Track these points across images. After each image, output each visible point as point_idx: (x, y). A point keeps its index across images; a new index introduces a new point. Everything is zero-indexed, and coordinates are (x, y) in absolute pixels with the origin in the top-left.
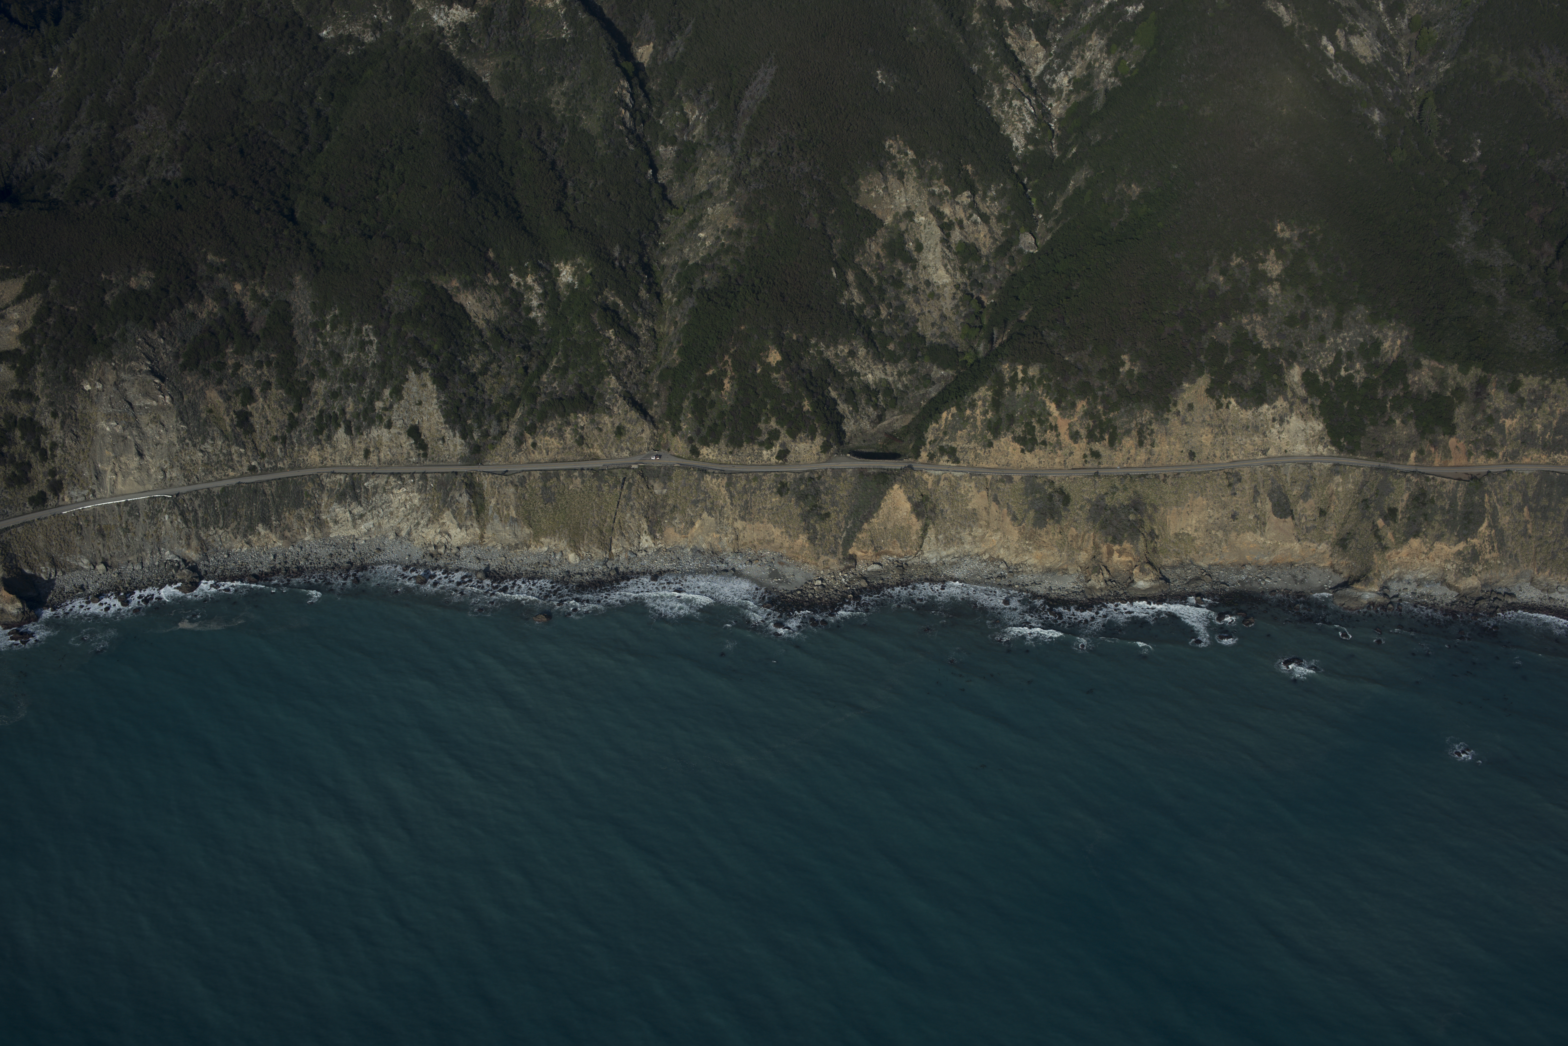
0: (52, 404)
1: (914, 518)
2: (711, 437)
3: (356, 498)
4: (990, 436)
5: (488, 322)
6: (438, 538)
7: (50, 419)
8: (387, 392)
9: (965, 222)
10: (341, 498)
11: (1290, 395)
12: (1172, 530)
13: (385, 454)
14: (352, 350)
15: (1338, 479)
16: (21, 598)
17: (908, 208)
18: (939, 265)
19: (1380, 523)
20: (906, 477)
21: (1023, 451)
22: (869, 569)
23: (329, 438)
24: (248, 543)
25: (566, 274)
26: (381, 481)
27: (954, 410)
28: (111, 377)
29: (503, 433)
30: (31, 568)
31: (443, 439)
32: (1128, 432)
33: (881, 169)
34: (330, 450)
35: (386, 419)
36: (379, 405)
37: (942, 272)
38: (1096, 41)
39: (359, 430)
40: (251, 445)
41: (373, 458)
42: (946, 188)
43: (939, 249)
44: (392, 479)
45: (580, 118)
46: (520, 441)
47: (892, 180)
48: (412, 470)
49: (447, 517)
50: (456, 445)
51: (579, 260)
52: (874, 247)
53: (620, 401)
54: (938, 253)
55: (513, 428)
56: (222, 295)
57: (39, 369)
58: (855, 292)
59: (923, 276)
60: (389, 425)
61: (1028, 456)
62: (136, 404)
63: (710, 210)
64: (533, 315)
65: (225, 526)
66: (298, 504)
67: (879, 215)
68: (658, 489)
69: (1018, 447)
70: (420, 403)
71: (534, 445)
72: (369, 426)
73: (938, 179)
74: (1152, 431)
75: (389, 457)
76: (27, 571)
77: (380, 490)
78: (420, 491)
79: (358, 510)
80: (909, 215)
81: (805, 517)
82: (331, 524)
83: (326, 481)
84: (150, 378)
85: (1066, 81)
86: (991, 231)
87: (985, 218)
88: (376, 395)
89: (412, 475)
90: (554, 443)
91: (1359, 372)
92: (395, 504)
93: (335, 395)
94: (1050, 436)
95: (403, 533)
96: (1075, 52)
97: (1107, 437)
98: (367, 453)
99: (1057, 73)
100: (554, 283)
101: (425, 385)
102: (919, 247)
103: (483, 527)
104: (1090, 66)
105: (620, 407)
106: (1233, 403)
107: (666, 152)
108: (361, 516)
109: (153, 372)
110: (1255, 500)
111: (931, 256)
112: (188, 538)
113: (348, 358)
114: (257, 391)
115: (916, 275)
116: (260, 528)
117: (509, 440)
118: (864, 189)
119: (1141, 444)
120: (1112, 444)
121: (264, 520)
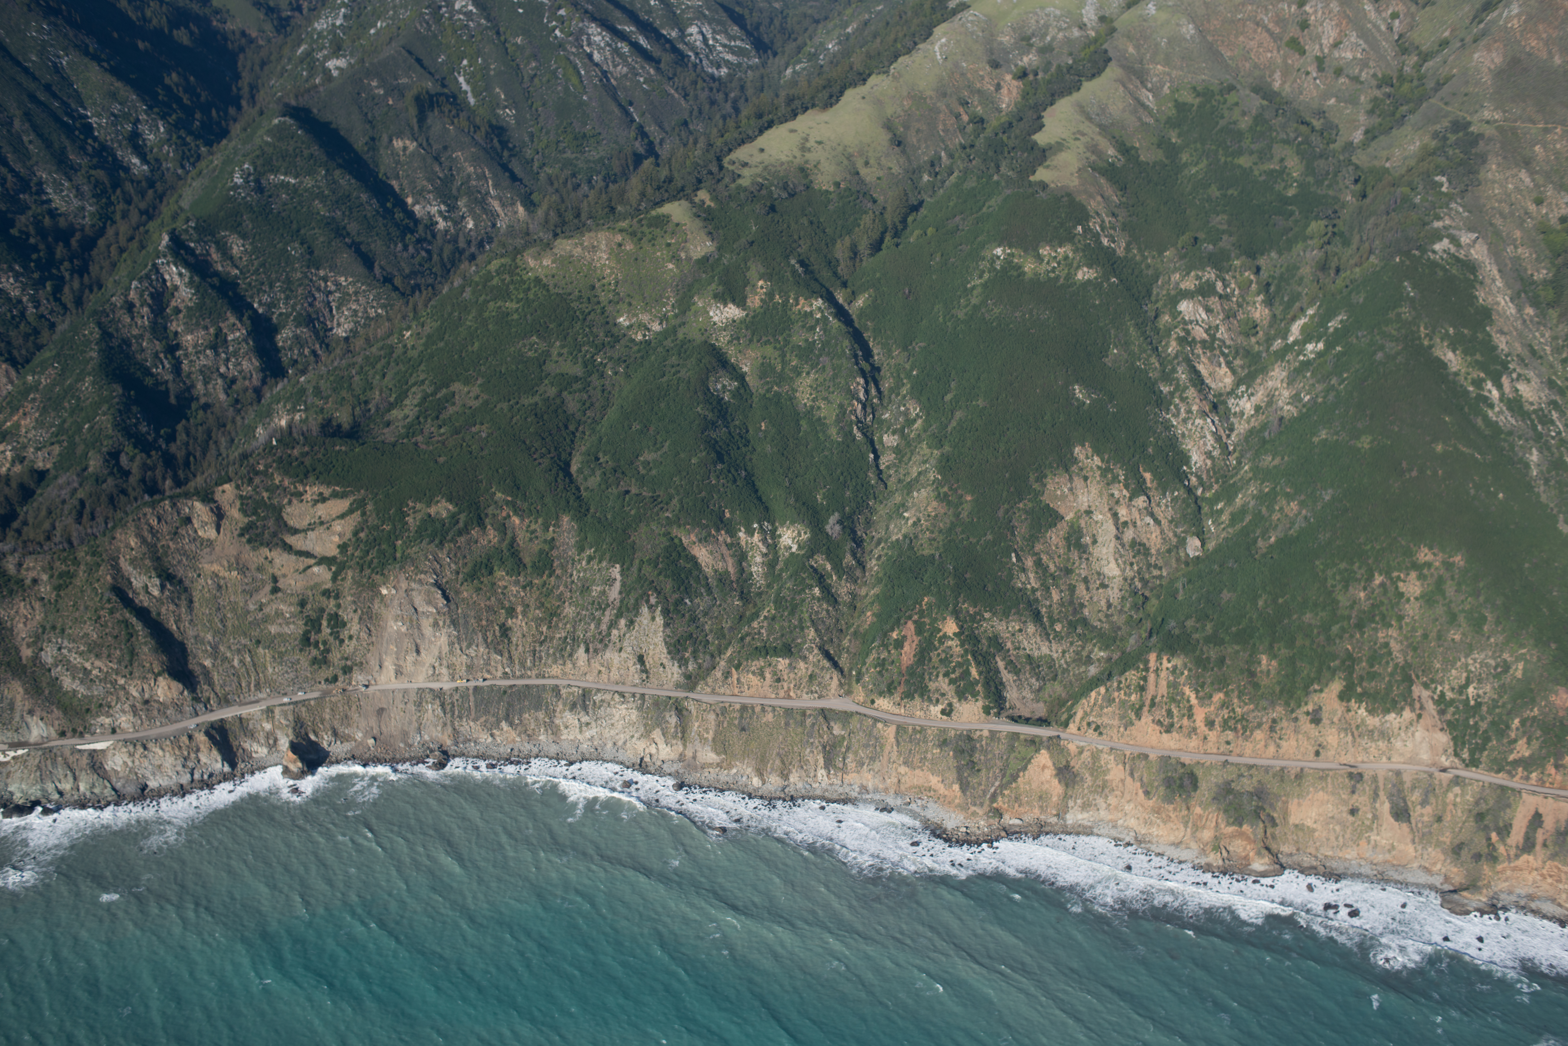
0: (354, 602)
1: (1055, 782)
2: (888, 690)
3: (585, 708)
4: (1132, 716)
5: (716, 571)
7: (351, 615)
8: (623, 622)
9: (1139, 523)
10: (573, 707)
11: (1417, 705)
12: (1293, 819)
13: (614, 675)
15: (1457, 790)
16: (302, 759)
17: (1089, 506)
18: (1112, 559)
19: (1494, 836)
20: (1054, 744)
21: (1161, 732)
22: (1011, 822)
23: (571, 655)
24: (492, 735)
25: (787, 538)
26: (608, 697)
27: (1102, 691)
28: (404, 585)
29: (714, 667)
30: (316, 735)
31: (664, 667)
32: (1259, 726)
33: (1067, 470)
34: (570, 665)
35: (618, 645)
36: (615, 632)
37: (1113, 565)
38: (1278, 373)
39: (596, 651)
40: (506, 654)
41: (604, 676)
42: (1125, 492)
43: (1112, 545)
44: (617, 696)
45: (819, 407)
46: (727, 675)
47: (1078, 482)
48: (633, 690)
49: (657, 734)
50: (674, 672)
51: (799, 527)
52: (1055, 537)
53: (816, 651)
54: (1111, 550)
55: (723, 663)
56: (502, 528)
57: (350, 573)
58: (1032, 576)
59: (1096, 566)
61: (1165, 737)
62: (420, 609)
63: (915, 494)
64: (755, 569)
65: (475, 720)
66: (538, 708)
67: (1062, 511)
68: (837, 730)
69: (1158, 728)
70: (648, 634)
71: (738, 680)
72: (604, 649)
73: (1119, 484)
74: (1282, 727)
75: (617, 677)
76: (313, 737)
77: (605, 704)
78: (637, 709)
79: (585, 718)
80: (1089, 513)
81: (959, 769)
82: (562, 728)
83: (563, 692)
84: (434, 589)
85: (1248, 406)
86: (1162, 532)
87: (1157, 522)
88: (613, 624)
89: (634, 695)
90: (754, 680)
91: (1487, 693)
92: (617, 717)
93: (581, 620)
94: (1186, 721)
95: (620, 743)
96: (1259, 381)
97: (1240, 728)
98: (600, 672)
99: (1240, 397)
100: (776, 544)
101: (654, 620)
102: (1095, 542)
103: (685, 746)
104: (1270, 394)
105: (814, 656)
106: (1362, 708)
107: (888, 441)
108: (588, 724)
109: (437, 585)
110: (1375, 801)
111: (1104, 551)
112: (445, 724)
113: (596, 590)
114: (519, 609)
115: (1089, 565)
116: (504, 725)
117: (718, 674)
118: (1051, 487)
119: (1271, 737)
120: (1244, 734)
121: (508, 718)
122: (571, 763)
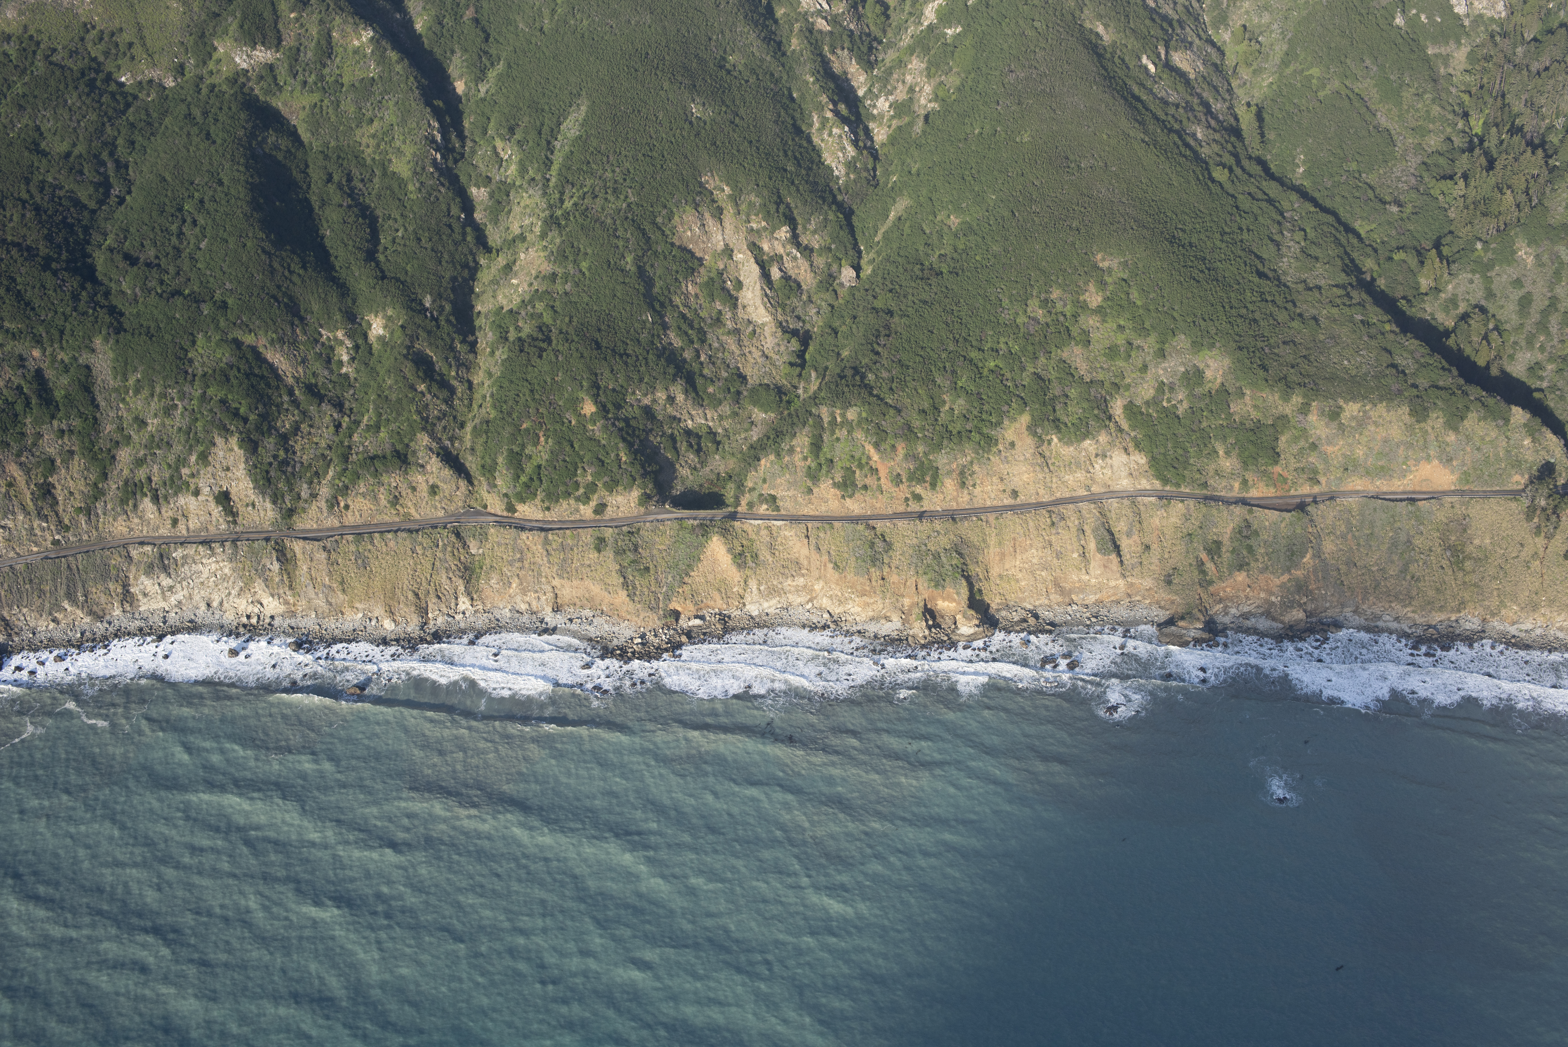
1: (734, 570)
2: (526, 494)
3: (165, 569)
4: (810, 483)
5: (297, 380)
6: (250, 609)
8: (193, 458)
9: (784, 257)
10: (149, 570)
11: (1113, 428)
12: (995, 572)
13: (194, 523)
14: (156, 415)
15: (1162, 513)
17: (727, 245)
18: (759, 304)
19: (1205, 557)
20: (725, 527)
21: (843, 497)
22: (691, 623)
23: (135, 508)
24: (54, 620)
25: (377, 328)
26: (190, 550)
27: (772, 457)
29: (314, 496)
31: (253, 505)
32: (949, 474)
33: (697, 206)
34: (136, 520)
35: (192, 487)
36: (185, 471)
37: (762, 310)
38: (916, 64)
39: (166, 498)
40: (54, 518)
41: (182, 527)
42: (764, 224)
43: (758, 287)
44: (201, 548)
45: (390, 161)
46: (332, 503)
47: (710, 219)
48: (221, 538)
49: (259, 586)
50: (266, 510)
51: (390, 312)
52: (692, 287)
53: (434, 458)
54: (758, 292)
55: (325, 490)
58: (674, 335)
59: (743, 315)
60: (197, 493)
61: (848, 502)
63: (522, 256)
64: (344, 370)
65: (30, 604)
66: (105, 578)
67: (698, 253)
68: (474, 549)
69: (838, 493)
70: (228, 469)
71: (347, 507)
72: (176, 494)
73: (757, 215)
74: (974, 473)
75: (197, 526)
77: (189, 561)
78: (231, 560)
79: (166, 582)
80: (727, 252)
81: (623, 573)
82: (140, 597)
83: (133, 553)
85: (887, 105)
86: (812, 266)
87: (805, 253)
88: (181, 461)
89: (222, 543)
90: (367, 504)
91: (1181, 402)
92: (205, 575)
93: (140, 462)
94: (870, 481)
95: (215, 604)
96: (895, 76)
97: (928, 479)
98: (175, 522)
99: (877, 97)
100: (365, 336)
101: (231, 450)
102: (739, 286)
103: (295, 595)
104: (911, 90)
105: (434, 464)
106: (1055, 440)
107: (479, 194)
108: (171, 588)
110: (1079, 538)
111: (749, 295)
113: (153, 424)
114: (59, 461)
115: (735, 314)
116: (66, 605)
117: (321, 503)
118: (679, 228)
119: (963, 484)
120: (933, 485)
121: (71, 596)
122: (160, 638)
